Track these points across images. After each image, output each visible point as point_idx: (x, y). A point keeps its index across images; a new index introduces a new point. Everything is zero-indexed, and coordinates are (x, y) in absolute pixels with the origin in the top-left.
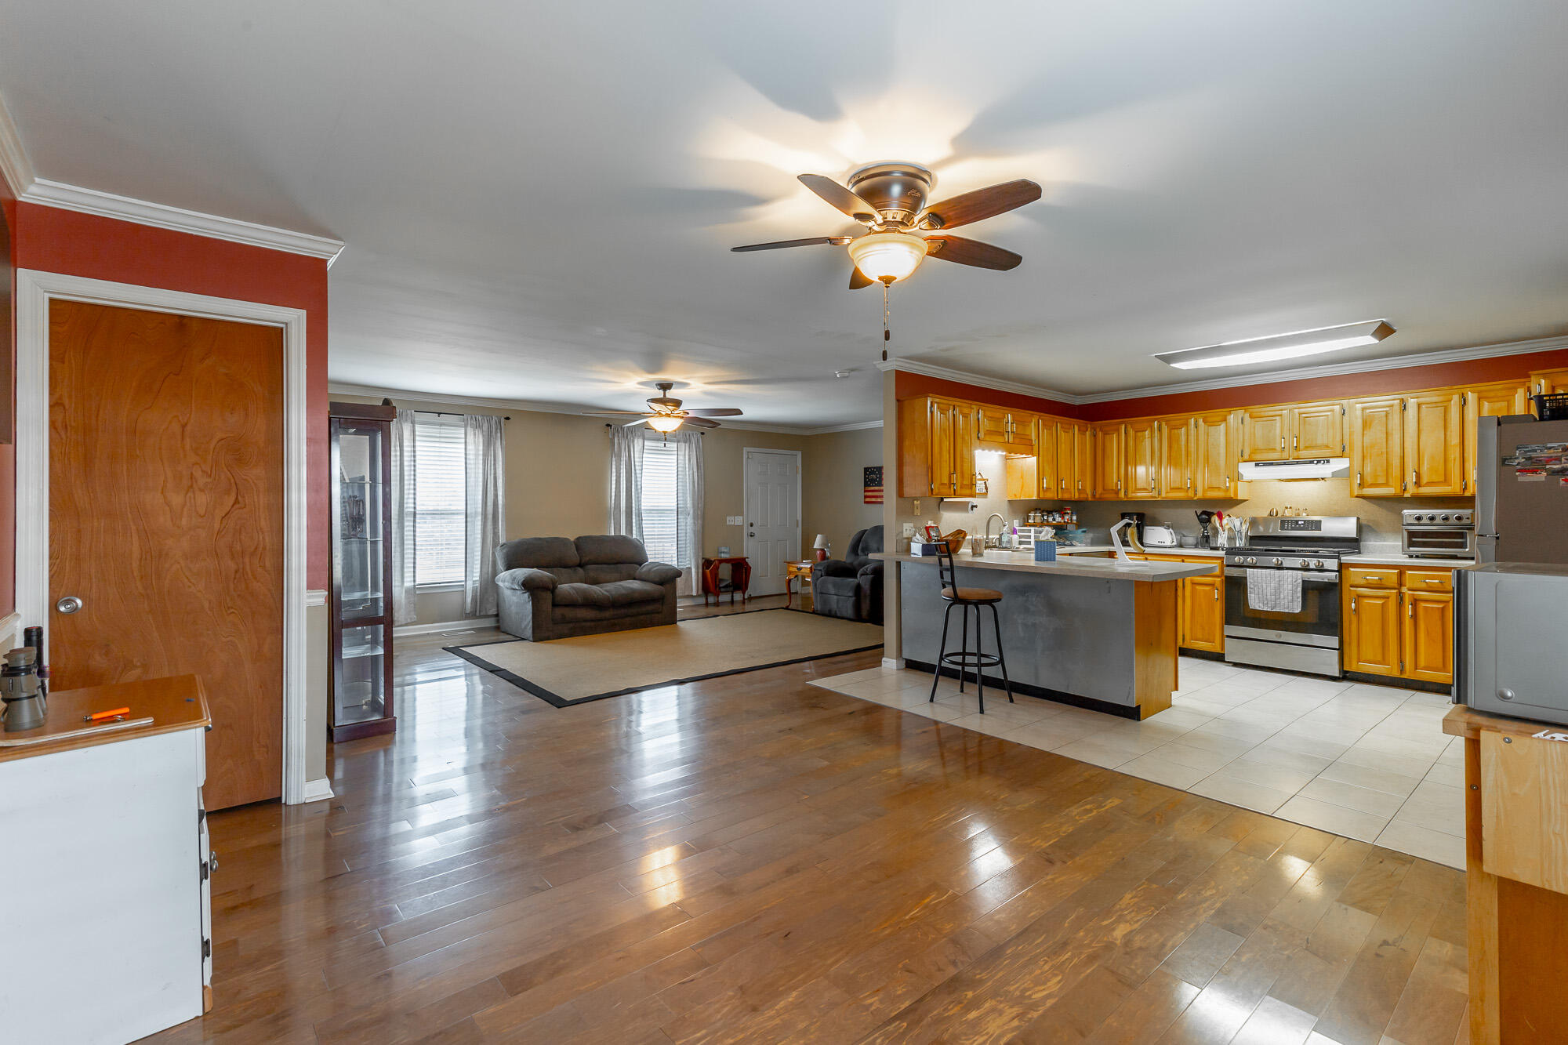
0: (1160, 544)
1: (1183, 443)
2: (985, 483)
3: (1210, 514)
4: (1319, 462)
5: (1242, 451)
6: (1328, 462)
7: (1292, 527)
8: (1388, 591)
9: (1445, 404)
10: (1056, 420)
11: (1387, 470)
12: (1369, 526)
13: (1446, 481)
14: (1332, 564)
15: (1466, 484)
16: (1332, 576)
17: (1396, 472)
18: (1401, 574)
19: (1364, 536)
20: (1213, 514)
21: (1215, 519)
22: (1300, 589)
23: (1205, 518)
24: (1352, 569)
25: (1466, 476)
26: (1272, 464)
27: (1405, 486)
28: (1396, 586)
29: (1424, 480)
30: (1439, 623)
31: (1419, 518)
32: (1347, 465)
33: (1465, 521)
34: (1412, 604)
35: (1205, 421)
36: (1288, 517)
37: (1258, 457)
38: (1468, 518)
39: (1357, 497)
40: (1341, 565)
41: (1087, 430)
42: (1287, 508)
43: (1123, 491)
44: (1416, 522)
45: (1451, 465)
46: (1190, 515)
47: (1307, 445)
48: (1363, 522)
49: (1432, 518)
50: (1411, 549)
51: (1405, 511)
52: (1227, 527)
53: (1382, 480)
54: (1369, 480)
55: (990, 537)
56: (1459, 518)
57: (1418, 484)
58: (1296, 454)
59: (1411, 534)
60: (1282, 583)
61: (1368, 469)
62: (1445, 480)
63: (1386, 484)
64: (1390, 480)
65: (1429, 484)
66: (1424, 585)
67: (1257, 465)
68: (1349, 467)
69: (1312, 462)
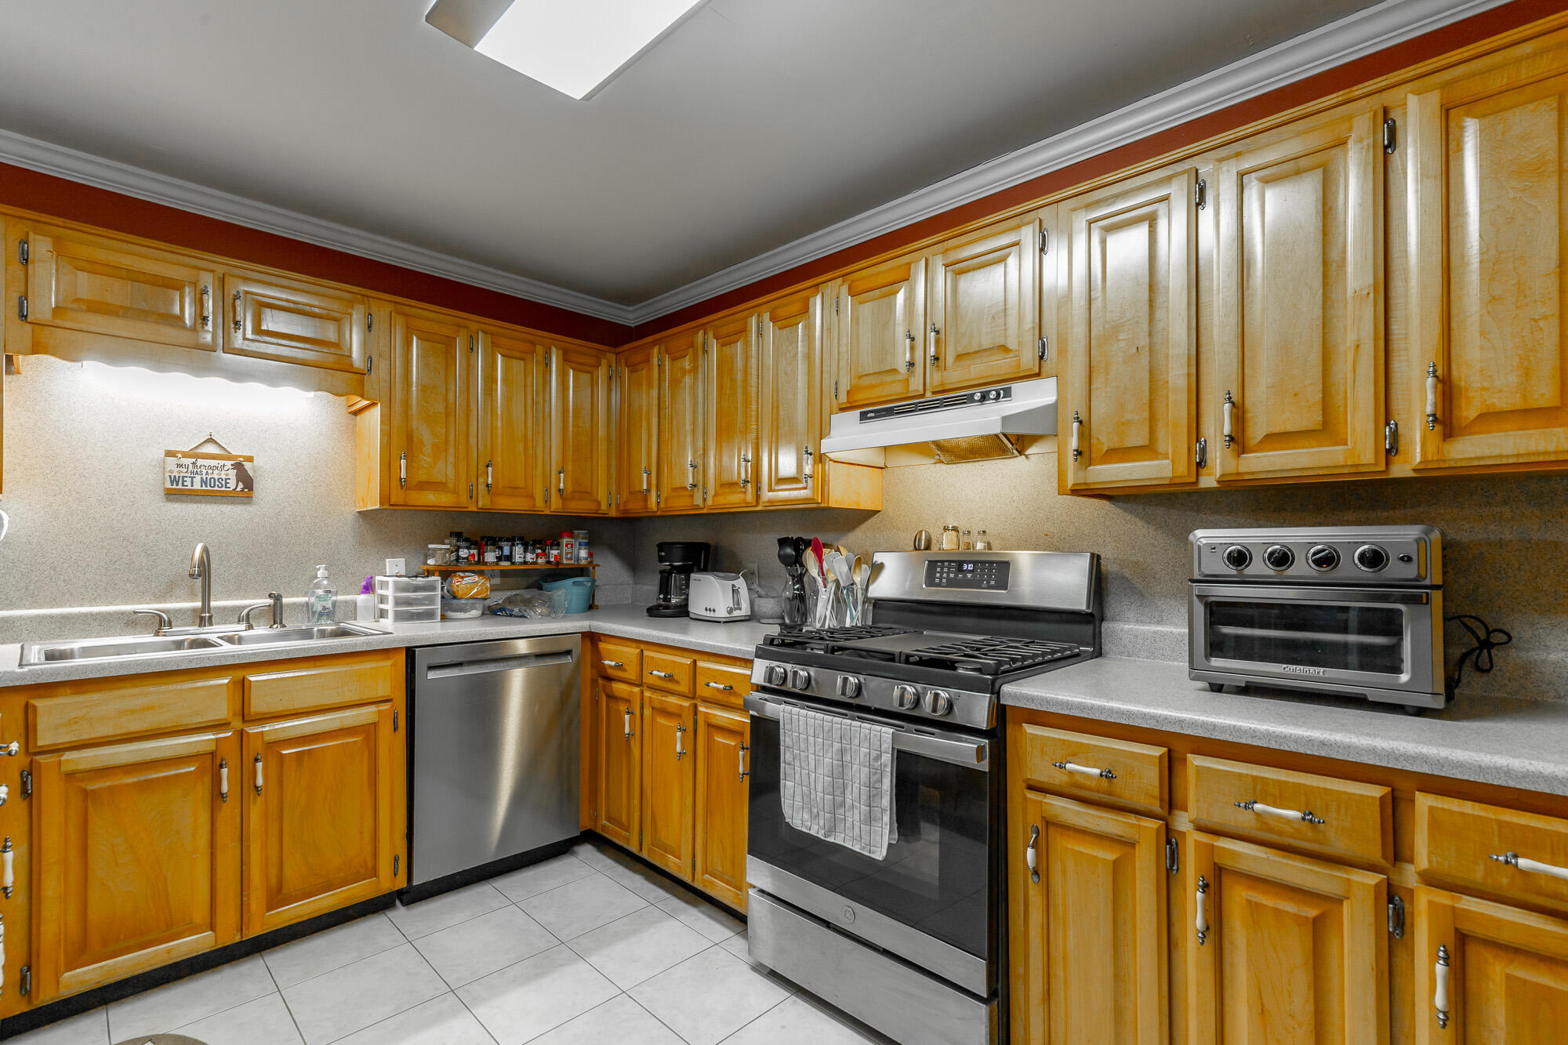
0: (708, 614)
1: (739, 376)
2: (238, 467)
3: (800, 545)
4: (984, 398)
5: (836, 383)
6: (1008, 393)
7: (948, 579)
8: (1132, 819)
9: (1320, 157)
10: (474, 326)
11: (1151, 402)
12: (1124, 577)
13: (1327, 429)
14: (978, 709)
15: (1395, 435)
16: (964, 751)
17: (1177, 407)
18: (1171, 765)
19: (1113, 605)
20: (808, 543)
21: (809, 557)
22: (887, 784)
23: (794, 551)
24: (1030, 729)
25: (1398, 404)
26: (889, 412)
27: (1203, 451)
28: (1156, 807)
29: (1257, 431)
30: (1302, 981)
31: (1239, 558)
32: (1051, 399)
33: (1395, 570)
34: (1205, 888)
35: (773, 319)
36: (948, 552)
37: (862, 396)
38: (1407, 559)
39: (1075, 492)
40: (1000, 713)
41: (600, 365)
42: (946, 529)
43: (653, 493)
44: (1232, 571)
45: (1342, 368)
46: (764, 548)
47: (960, 350)
48: (1108, 566)
49: (1282, 559)
50: (1216, 662)
51: (1199, 533)
52: (831, 577)
53: (1137, 438)
54: (1104, 439)
55: (213, 604)
56: (1374, 559)
57: (1237, 441)
58: (935, 378)
59: (1219, 613)
60: (847, 758)
61: (1101, 408)
62: (1325, 423)
63: (1148, 450)
64: (1161, 434)
65: (1276, 439)
66: (1243, 820)
67: (864, 417)
68: (1055, 406)
69: (969, 399)
